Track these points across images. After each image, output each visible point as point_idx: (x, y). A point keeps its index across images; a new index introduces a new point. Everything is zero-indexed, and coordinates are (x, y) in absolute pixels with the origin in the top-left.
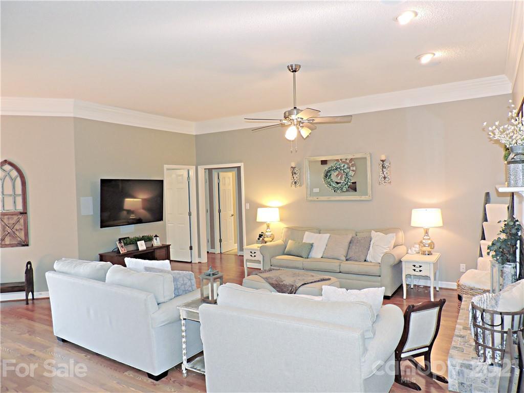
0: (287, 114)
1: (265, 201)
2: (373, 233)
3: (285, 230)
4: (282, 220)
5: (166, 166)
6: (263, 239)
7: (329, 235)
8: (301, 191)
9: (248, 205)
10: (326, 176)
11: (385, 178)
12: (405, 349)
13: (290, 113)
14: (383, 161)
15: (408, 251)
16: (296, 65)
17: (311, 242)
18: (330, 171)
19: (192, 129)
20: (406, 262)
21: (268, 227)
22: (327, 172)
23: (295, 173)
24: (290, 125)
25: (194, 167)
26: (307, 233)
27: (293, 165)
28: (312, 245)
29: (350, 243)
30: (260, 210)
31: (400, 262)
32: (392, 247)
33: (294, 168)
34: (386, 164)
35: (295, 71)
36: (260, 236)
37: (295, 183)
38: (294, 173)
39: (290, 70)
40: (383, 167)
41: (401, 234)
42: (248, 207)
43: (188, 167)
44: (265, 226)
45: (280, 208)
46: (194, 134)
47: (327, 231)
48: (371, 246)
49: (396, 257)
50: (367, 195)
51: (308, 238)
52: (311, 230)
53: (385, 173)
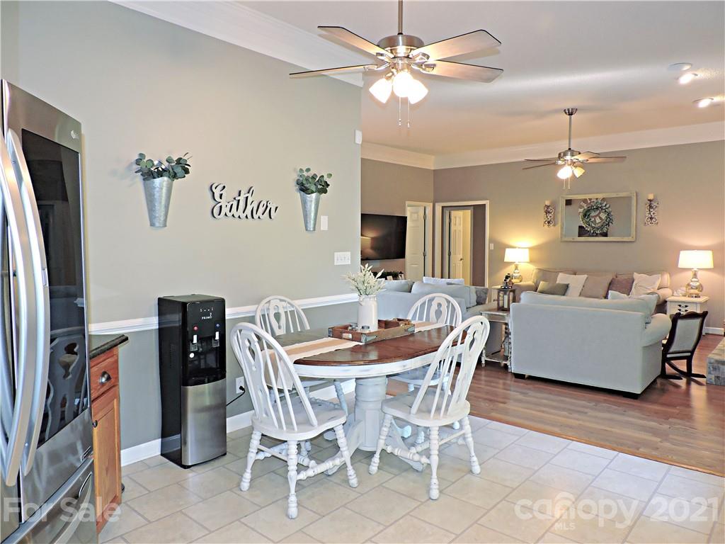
0: (562, 155)
1: (513, 241)
2: (636, 275)
3: (535, 271)
4: (531, 262)
5: (407, 203)
6: (510, 281)
7: (586, 276)
8: (555, 231)
9: (492, 246)
10: (585, 215)
11: (651, 218)
12: (671, 350)
13: (565, 154)
14: (650, 201)
15: (673, 293)
17: (566, 283)
18: (589, 210)
19: (431, 163)
20: (671, 302)
21: (516, 268)
22: (587, 212)
23: (549, 212)
24: (564, 164)
25: (432, 204)
26: (560, 274)
27: (547, 203)
28: (567, 286)
29: (610, 284)
30: (507, 251)
31: (665, 302)
32: (657, 288)
33: (548, 207)
34: (654, 204)
35: (572, 114)
36: (507, 277)
37: (549, 222)
38: (547, 212)
39: (566, 113)
40: (651, 207)
41: (667, 277)
42: (492, 248)
43: (424, 204)
44: (513, 266)
45: (531, 249)
46: (433, 168)
47: (582, 272)
48: (633, 287)
49: (661, 297)
50: (630, 236)
51: (562, 279)
52: (566, 271)
53: (652, 213)
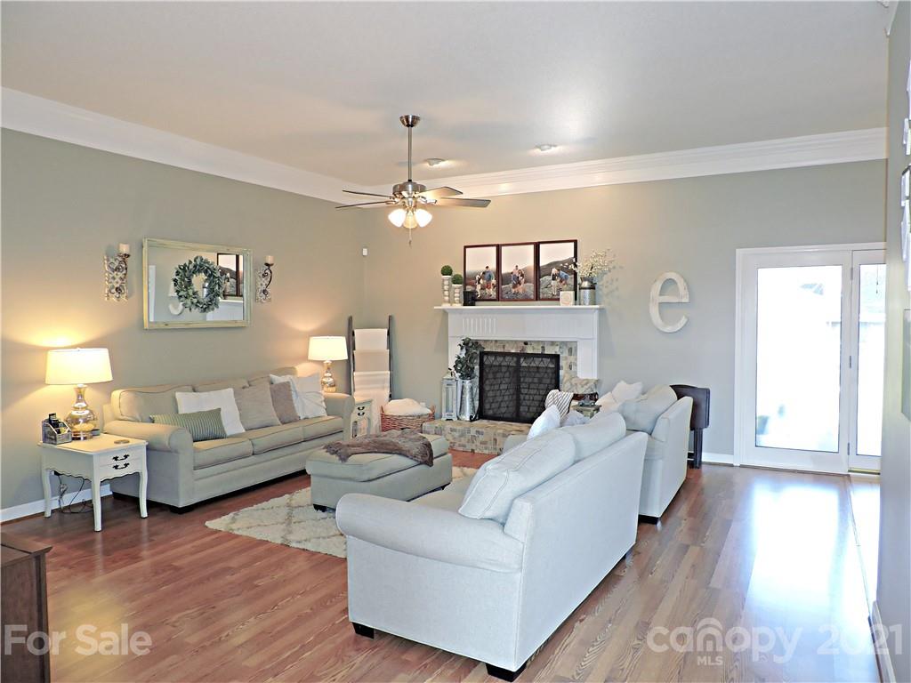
11: (264, 292)
14: (268, 265)
16: (414, 118)
21: (80, 396)
35: (412, 126)
37: (118, 290)
39: (403, 122)
53: (264, 284)
